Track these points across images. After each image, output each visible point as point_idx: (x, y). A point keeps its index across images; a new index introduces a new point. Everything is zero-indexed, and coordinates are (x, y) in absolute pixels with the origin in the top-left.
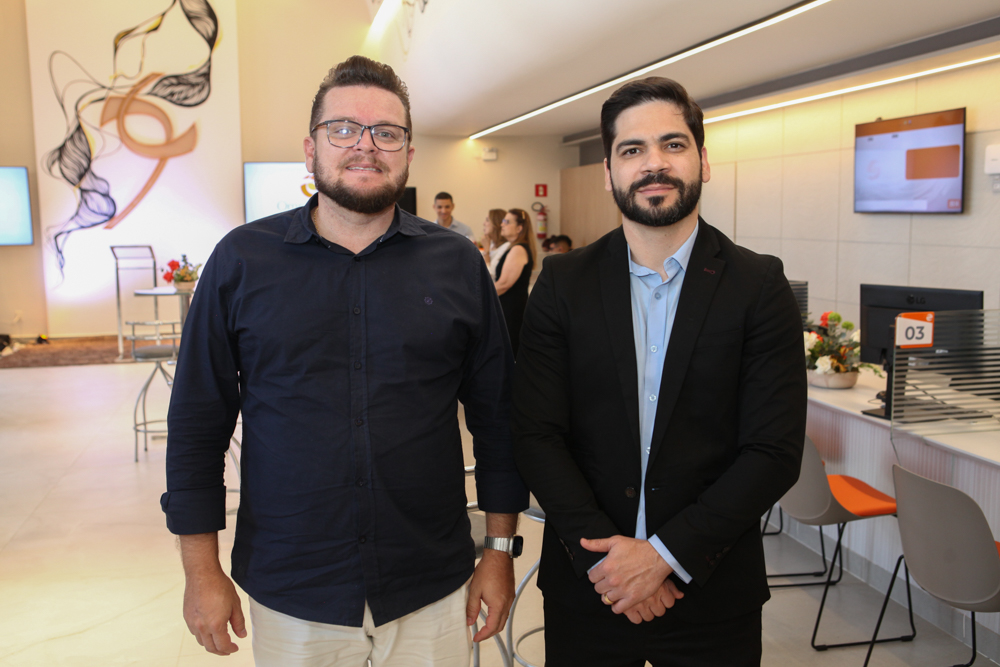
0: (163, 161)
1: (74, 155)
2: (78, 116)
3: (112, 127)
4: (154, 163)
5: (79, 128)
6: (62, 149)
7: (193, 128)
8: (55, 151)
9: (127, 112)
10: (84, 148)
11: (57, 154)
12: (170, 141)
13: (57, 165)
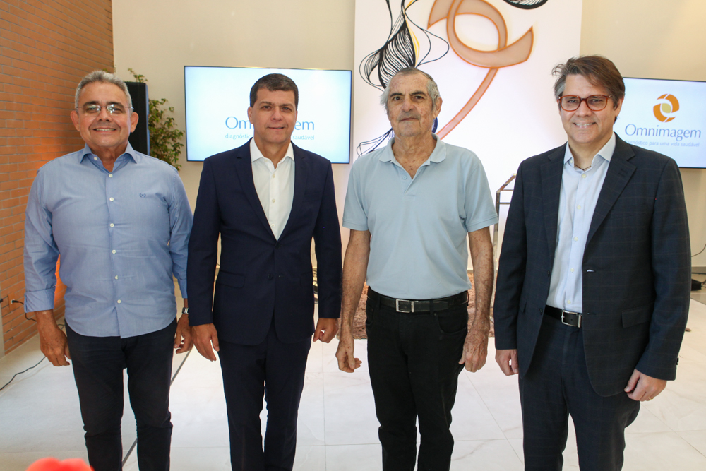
0: (493, 70)
1: (395, 59)
2: (404, 15)
3: (440, 28)
4: (485, 72)
5: (404, 27)
6: (383, 51)
7: (531, 31)
8: (376, 54)
9: (457, 13)
10: (408, 53)
11: (377, 57)
12: (503, 47)
13: (376, 69)
